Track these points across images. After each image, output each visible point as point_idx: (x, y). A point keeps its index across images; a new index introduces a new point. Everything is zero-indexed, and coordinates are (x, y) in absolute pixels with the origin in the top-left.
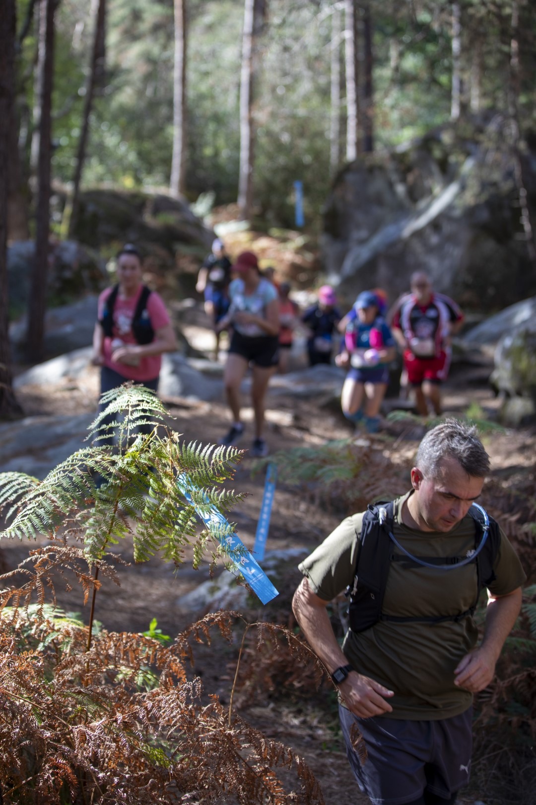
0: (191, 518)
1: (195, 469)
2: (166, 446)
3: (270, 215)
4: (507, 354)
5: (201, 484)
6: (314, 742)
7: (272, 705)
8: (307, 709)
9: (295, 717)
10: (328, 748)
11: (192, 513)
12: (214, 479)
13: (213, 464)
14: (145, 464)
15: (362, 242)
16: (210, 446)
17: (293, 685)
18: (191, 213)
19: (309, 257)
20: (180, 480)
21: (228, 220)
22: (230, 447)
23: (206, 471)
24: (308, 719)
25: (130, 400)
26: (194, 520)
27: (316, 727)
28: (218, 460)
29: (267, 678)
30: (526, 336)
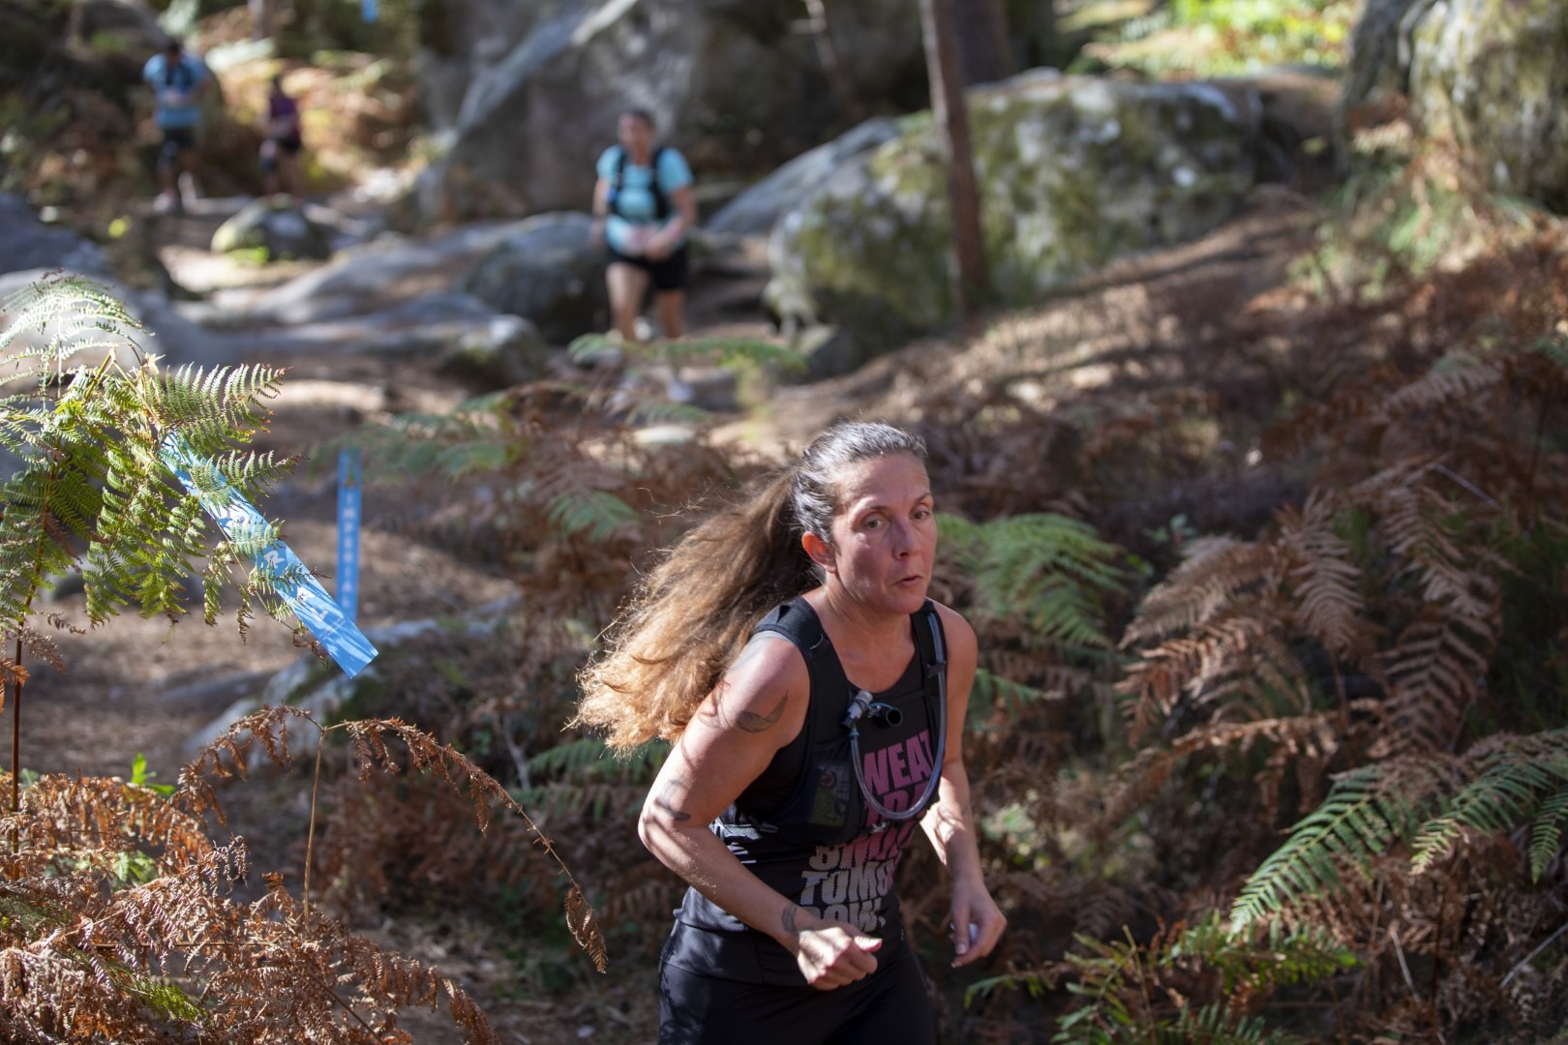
0: (193, 521)
1: (193, 420)
2: (136, 384)
3: (313, 25)
4: (793, 246)
5: (209, 449)
6: (477, 986)
7: (389, 923)
8: (459, 926)
9: (437, 942)
10: (507, 995)
11: (195, 509)
12: (233, 436)
13: (228, 403)
14: (97, 423)
15: (497, 59)
16: (220, 369)
17: (427, 880)
18: (161, 31)
19: (393, 101)
20: (167, 447)
21: (232, 39)
22: (258, 365)
23: (216, 421)
24: (463, 943)
25: (59, 303)
26: (200, 524)
27: (480, 958)
28: (235, 394)
29: (375, 869)
30: (829, 206)
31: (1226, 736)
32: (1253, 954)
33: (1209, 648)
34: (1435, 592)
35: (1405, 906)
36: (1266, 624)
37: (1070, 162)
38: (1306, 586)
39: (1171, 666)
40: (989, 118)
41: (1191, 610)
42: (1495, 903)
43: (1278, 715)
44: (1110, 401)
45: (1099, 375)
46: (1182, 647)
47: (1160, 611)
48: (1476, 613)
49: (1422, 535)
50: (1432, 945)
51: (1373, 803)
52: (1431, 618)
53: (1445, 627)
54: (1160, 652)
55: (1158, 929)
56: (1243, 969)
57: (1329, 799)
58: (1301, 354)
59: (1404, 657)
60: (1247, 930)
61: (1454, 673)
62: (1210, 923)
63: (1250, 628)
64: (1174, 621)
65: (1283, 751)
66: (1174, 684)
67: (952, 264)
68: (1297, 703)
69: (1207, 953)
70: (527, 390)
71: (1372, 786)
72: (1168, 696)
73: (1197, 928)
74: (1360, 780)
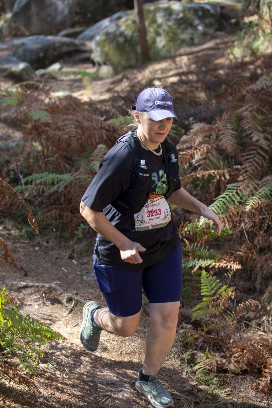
4: (98, 44)
6: (10, 237)
8: (6, 221)
10: (17, 239)
24: (7, 226)
27: (11, 229)
30: (107, 34)
31: (201, 174)
32: (205, 230)
33: (197, 152)
34: (255, 139)
35: (246, 219)
36: (212, 146)
37: (170, 23)
38: (222, 136)
39: (187, 156)
40: (149, 11)
41: (193, 142)
42: (269, 218)
43: (215, 169)
44: (176, 87)
45: (175, 79)
46: (190, 152)
47: (185, 142)
48: (265, 144)
49: (252, 124)
50: (252, 229)
51: (237, 193)
52: (254, 145)
53: (258, 148)
54: (184, 153)
55: (181, 223)
56: (203, 234)
57: (226, 191)
58: (227, 75)
59: (248, 155)
60: (204, 224)
61: (260, 160)
62: (195, 222)
63: (208, 147)
64: (188, 145)
65: (216, 178)
66: (188, 161)
67: (139, 49)
68: (220, 166)
69: (194, 230)
70: (24, 83)
71: (237, 188)
72: (186, 164)
73: (191, 223)
74: (233, 186)
